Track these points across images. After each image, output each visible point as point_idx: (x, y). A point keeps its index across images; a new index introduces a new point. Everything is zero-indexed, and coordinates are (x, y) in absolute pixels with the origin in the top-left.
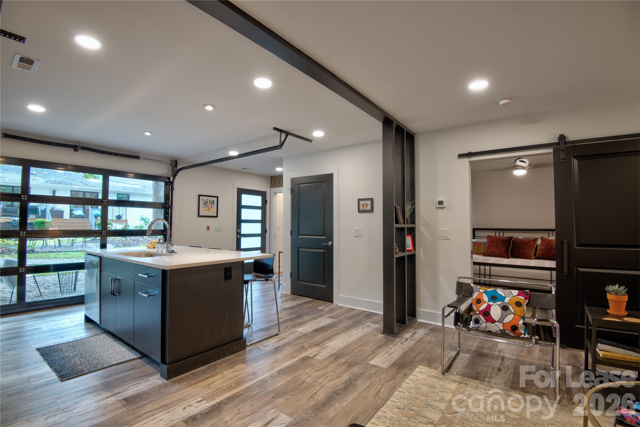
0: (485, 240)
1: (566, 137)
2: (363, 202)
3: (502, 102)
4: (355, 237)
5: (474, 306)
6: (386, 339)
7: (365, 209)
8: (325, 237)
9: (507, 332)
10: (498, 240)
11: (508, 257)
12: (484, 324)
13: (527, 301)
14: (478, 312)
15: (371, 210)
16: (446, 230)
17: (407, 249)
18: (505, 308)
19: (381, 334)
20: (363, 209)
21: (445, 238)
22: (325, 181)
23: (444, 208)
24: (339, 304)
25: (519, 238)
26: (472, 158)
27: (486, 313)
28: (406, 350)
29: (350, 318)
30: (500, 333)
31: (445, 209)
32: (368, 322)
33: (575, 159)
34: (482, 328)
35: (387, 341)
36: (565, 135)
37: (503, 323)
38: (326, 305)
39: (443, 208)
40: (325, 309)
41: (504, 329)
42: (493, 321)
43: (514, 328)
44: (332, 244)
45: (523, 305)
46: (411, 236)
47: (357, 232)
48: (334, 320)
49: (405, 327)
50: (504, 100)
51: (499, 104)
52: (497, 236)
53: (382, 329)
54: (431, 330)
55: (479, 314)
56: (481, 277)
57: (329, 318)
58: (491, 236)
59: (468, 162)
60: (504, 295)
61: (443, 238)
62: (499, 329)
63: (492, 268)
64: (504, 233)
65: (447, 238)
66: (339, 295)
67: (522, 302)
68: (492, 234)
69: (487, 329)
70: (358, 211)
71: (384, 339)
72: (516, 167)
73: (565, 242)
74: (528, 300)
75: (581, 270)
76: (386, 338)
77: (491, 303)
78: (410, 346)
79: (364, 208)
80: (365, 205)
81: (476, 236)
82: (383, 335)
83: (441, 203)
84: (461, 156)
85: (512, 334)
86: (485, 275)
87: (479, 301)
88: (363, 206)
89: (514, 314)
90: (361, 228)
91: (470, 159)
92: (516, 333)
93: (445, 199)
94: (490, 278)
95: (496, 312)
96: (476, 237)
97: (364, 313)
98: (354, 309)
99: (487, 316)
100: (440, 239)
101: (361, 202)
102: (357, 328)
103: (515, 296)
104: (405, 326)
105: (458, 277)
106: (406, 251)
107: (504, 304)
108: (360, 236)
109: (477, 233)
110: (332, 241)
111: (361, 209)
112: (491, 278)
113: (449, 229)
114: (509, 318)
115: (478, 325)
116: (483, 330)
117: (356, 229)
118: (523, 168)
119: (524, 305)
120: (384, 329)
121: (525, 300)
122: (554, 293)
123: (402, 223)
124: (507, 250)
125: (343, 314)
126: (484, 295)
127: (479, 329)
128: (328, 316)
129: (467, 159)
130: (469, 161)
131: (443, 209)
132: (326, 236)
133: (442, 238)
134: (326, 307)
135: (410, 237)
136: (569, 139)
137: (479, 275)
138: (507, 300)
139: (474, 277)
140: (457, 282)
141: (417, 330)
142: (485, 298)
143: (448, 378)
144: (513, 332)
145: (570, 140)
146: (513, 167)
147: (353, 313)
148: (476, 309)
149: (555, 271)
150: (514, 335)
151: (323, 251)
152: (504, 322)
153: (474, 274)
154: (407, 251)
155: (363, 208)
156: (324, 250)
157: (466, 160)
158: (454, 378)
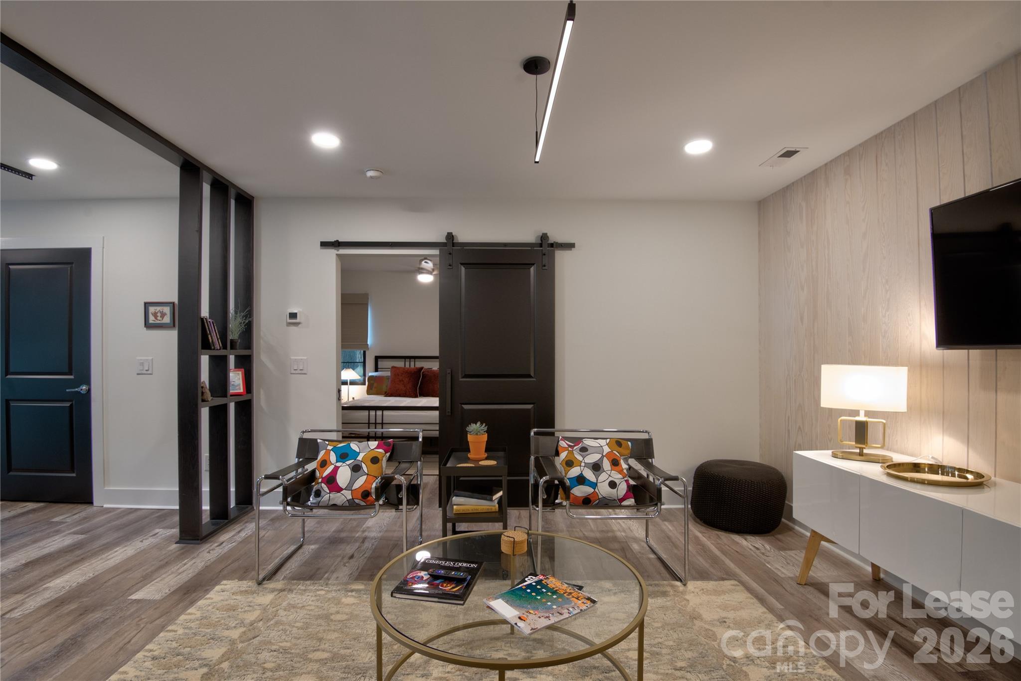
0: (388, 374)
1: (454, 237)
2: (155, 308)
3: (370, 174)
4: (138, 374)
5: (318, 472)
6: (182, 551)
7: (159, 322)
8: (72, 377)
9: (357, 501)
10: (404, 372)
11: (416, 396)
12: (327, 496)
13: (388, 455)
14: (320, 480)
15: (172, 325)
16: (302, 359)
17: (231, 391)
18: (356, 469)
19: (176, 543)
20: (154, 321)
21: (300, 372)
22: (72, 263)
23: (299, 323)
24: (105, 506)
25: (433, 369)
26: (340, 250)
27: (331, 481)
28: (212, 561)
29: (118, 528)
30: (348, 505)
31: (300, 325)
32: (156, 528)
33: (462, 267)
34: (324, 501)
35: (183, 554)
36: (453, 234)
37: (352, 490)
38: (75, 512)
39: (297, 324)
40: (68, 520)
41: (353, 499)
42: (339, 490)
43: (366, 494)
44: (89, 391)
45: (380, 461)
46: (243, 370)
47: (142, 364)
48: (83, 536)
49: (226, 524)
50: (372, 171)
51: (366, 175)
52: (406, 366)
53: (178, 535)
54: (272, 520)
55: (322, 482)
56: (370, 427)
57: (71, 535)
58: (395, 367)
59: (335, 256)
60: (358, 450)
61: (297, 372)
62: (346, 500)
63: (386, 413)
64: (416, 363)
65: (303, 372)
66: (106, 488)
67: (380, 457)
68: (400, 364)
69: (331, 503)
70: (145, 324)
71: (178, 551)
72: (421, 270)
73: (449, 373)
74: (389, 453)
75: (466, 407)
76: (183, 548)
77: (338, 464)
78: (222, 553)
79: (157, 319)
80: (159, 314)
81: (379, 367)
82: (178, 545)
83: (293, 316)
84: (324, 245)
85: (363, 503)
86: (376, 423)
87: (324, 464)
88: (155, 315)
89: (368, 474)
90: (151, 358)
91: (338, 251)
92: (368, 501)
93: (301, 310)
94: (382, 428)
95: (344, 476)
96: (379, 370)
97: (158, 513)
98: (137, 510)
99: (331, 484)
100: (291, 374)
101: (152, 309)
102: (129, 543)
103: (373, 449)
104: (226, 521)
105: (302, 430)
106: (228, 396)
107: (356, 463)
108: (149, 372)
109: (381, 364)
110: (88, 382)
111: (151, 322)
112: (384, 427)
113: (305, 358)
114: (360, 482)
115: (319, 499)
116: (325, 504)
117: (141, 360)
118: (430, 273)
119: (382, 460)
120: (180, 534)
121: (386, 453)
122: (420, 440)
123: (219, 348)
124: (415, 386)
125: (109, 522)
126: (332, 453)
127: (320, 505)
128: (72, 531)
129: (333, 250)
130: (337, 254)
131: (298, 326)
132: (73, 374)
133: (294, 372)
134: (74, 515)
135: (240, 373)
136: (458, 240)
137: (367, 425)
138: (360, 458)
139: (343, 428)
140: (299, 439)
141: (247, 524)
142: (333, 457)
143: (265, 588)
144: (363, 500)
145: (460, 241)
146: (416, 270)
147: (132, 517)
148: (319, 475)
149: (437, 410)
150: (365, 504)
151: (67, 404)
152: (353, 488)
153: (343, 423)
154: (231, 396)
155: (154, 319)
156: (71, 403)
157: (332, 253)
158: (274, 587)
